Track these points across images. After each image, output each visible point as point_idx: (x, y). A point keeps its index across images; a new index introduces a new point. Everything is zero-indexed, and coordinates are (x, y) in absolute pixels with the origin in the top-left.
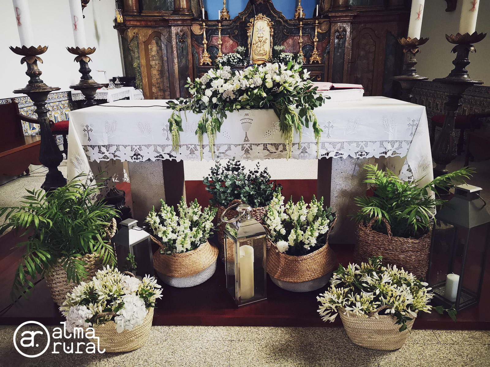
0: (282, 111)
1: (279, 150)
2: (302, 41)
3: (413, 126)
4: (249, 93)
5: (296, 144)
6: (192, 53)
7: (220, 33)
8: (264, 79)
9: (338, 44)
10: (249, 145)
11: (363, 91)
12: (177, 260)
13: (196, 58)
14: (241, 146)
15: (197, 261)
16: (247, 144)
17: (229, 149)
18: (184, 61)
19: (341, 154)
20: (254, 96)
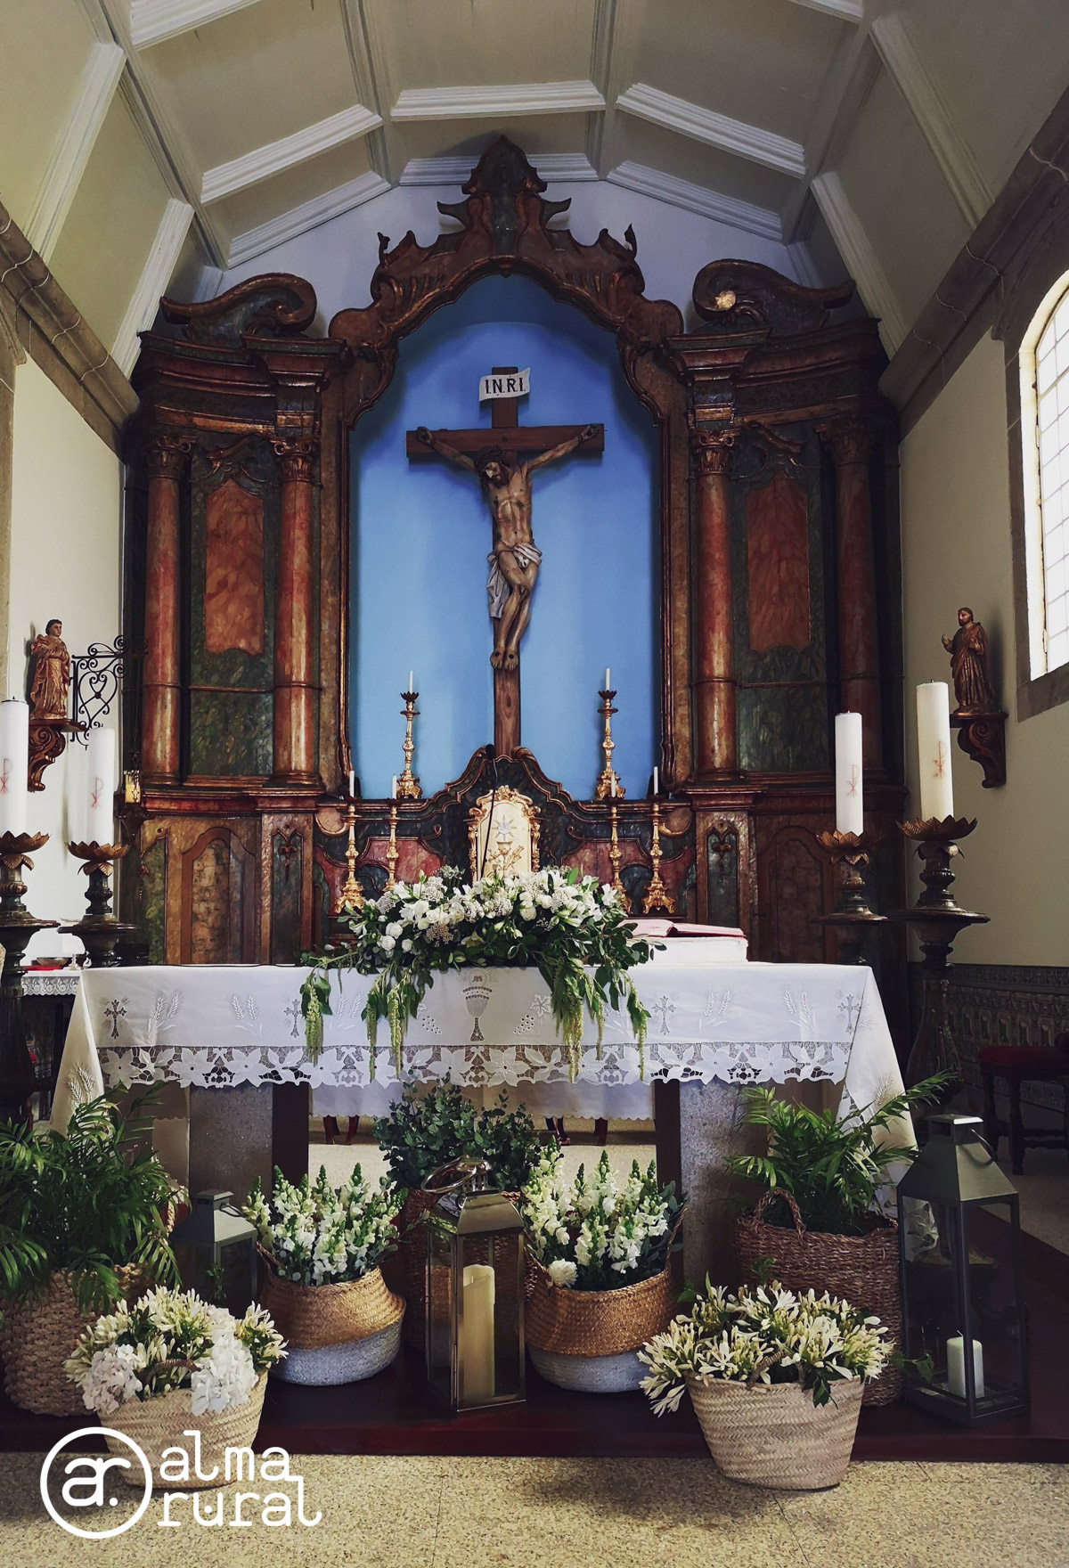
0: (558, 971)
1: (553, 1061)
2: (618, 855)
3: (850, 1008)
4: (484, 930)
5: (592, 1047)
6: (314, 883)
7: (393, 832)
8: (517, 903)
9: (720, 864)
10: (483, 1049)
11: (745, 943)
12: (311, 1303)
13: (324, 894)
14: (464, 1050)
15: (358, 1311)
16: (477, 1046)
17: (437, 1056)
18: (288, 902)
19: (697, 1073)
20: (496, 936)
